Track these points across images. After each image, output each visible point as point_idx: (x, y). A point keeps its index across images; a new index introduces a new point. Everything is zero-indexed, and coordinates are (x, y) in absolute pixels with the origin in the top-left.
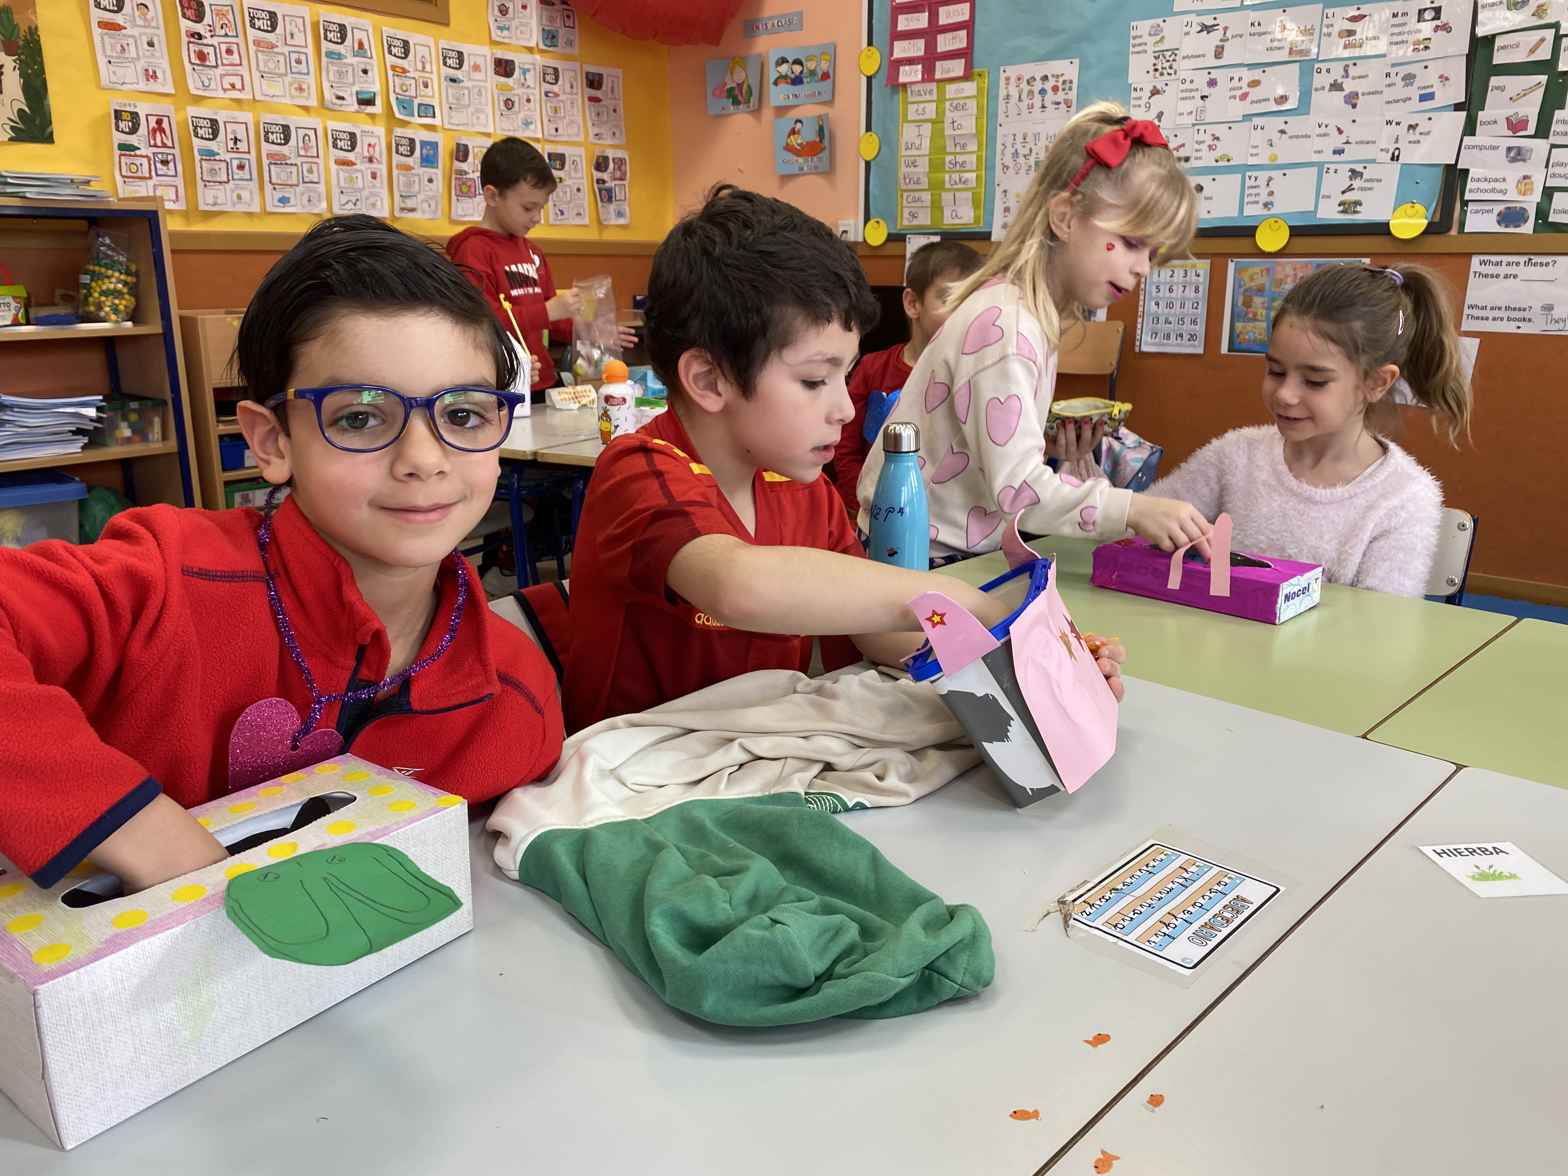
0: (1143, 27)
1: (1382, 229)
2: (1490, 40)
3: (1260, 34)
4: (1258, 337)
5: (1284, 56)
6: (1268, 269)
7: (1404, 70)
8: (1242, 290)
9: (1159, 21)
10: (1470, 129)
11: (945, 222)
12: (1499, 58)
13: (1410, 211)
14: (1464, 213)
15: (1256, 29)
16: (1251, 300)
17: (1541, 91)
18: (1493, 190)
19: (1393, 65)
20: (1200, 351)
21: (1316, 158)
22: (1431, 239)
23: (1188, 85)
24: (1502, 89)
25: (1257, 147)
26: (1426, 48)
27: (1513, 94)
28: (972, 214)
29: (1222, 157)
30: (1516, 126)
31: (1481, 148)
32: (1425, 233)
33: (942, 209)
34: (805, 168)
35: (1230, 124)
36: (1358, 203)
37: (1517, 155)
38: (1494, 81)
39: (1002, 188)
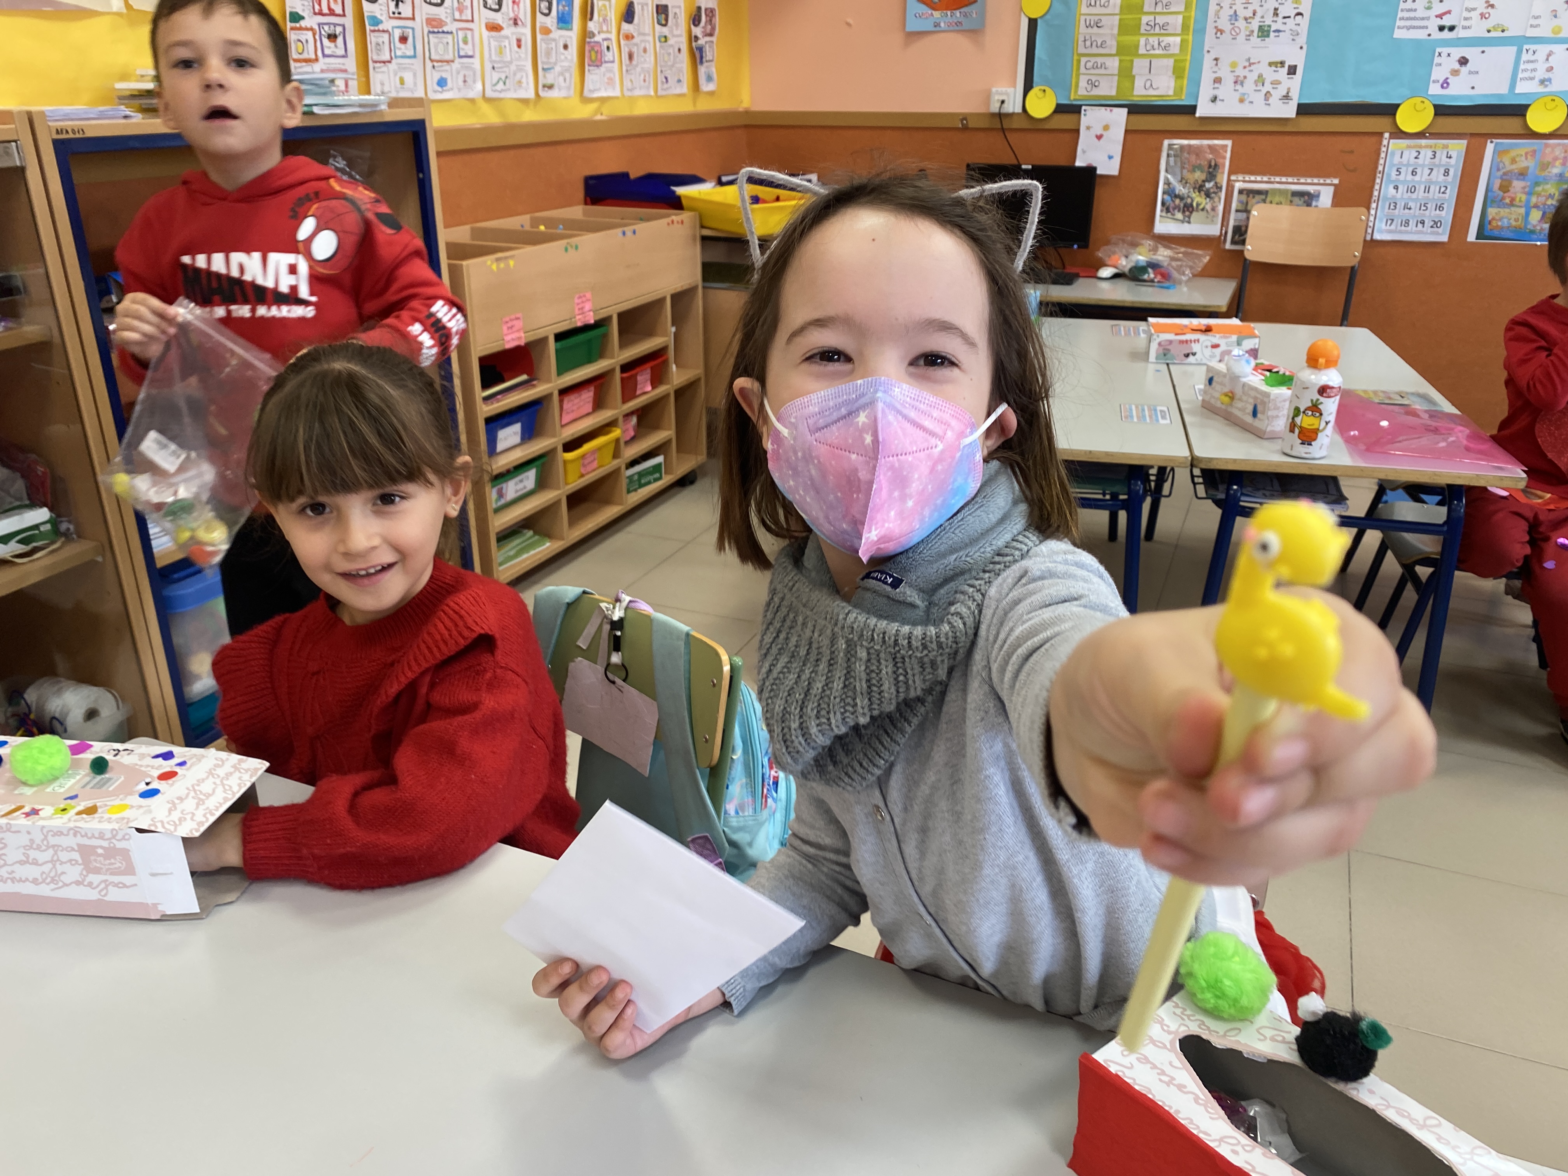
4: (1514, 223)
6: (1534, 152)
8: (1500, 173)
11: (1135, 93)
16: (1510, 183)
20: (1445, 238)
25: (1538, 17)
28: (1172, 84)
29: (1496, 27)
33: (1133, 78)
34: (942, 25)
39: (1213, 55)
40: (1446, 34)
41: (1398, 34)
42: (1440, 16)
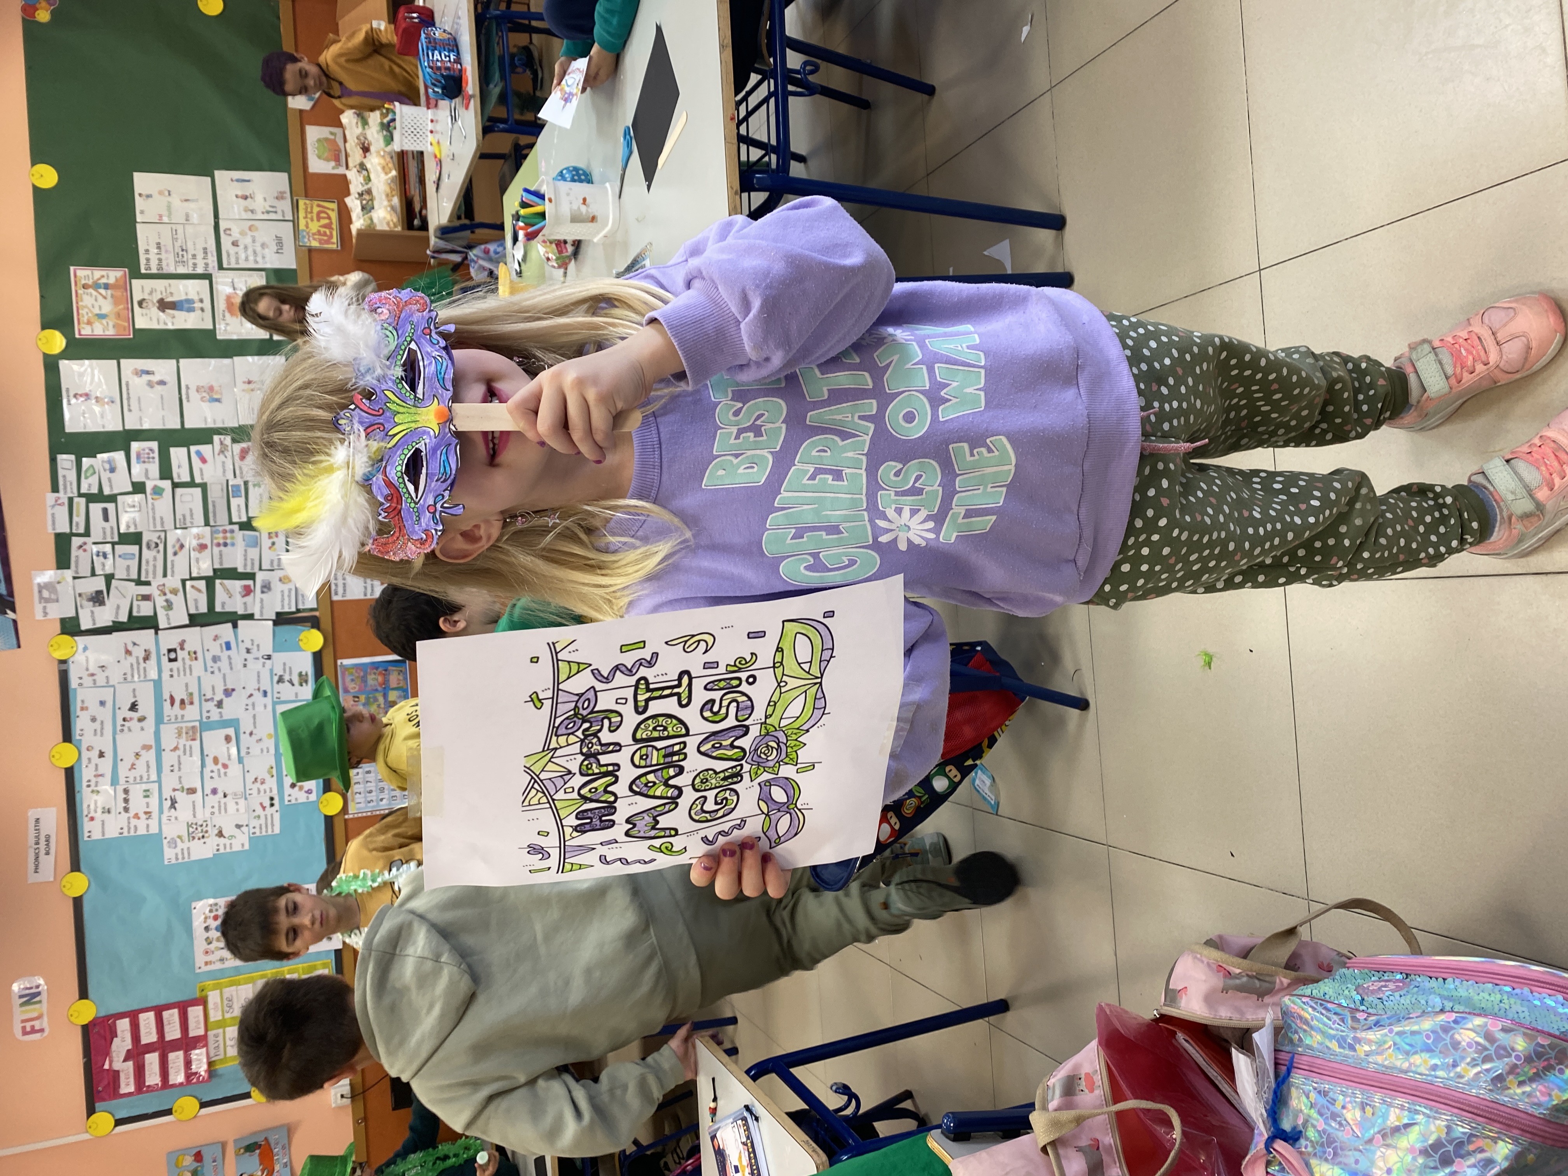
0: (169, 854)
1: (318, 657)
2: (191, 616)
3: (180, 763)
5: (197, 743)
7: (210, 663)
9: (165, 842)
10: (250, 617)
12: (203, 609)
13: (305, 640)
14: (304, 610)
15: (176, 768)
17: (226, 582)
18: (289, 596)
19: (206, 670)
21: (270, 708)
22: (322, 626)
23: (216, 810)
24: (223, 604)
25: (262, 750)
26: (195, 653)
27: (227, 596)
29: (269, 772)
30: (248, 591)
31: (262, 607)
32: (319, 629)
35: (245, 772)
36: (300, 674)
37: (266, 587)
38: (218, 609)
40: (276, 802)
41: (277, 830)
42: (264, 808)
